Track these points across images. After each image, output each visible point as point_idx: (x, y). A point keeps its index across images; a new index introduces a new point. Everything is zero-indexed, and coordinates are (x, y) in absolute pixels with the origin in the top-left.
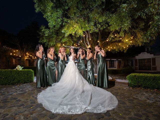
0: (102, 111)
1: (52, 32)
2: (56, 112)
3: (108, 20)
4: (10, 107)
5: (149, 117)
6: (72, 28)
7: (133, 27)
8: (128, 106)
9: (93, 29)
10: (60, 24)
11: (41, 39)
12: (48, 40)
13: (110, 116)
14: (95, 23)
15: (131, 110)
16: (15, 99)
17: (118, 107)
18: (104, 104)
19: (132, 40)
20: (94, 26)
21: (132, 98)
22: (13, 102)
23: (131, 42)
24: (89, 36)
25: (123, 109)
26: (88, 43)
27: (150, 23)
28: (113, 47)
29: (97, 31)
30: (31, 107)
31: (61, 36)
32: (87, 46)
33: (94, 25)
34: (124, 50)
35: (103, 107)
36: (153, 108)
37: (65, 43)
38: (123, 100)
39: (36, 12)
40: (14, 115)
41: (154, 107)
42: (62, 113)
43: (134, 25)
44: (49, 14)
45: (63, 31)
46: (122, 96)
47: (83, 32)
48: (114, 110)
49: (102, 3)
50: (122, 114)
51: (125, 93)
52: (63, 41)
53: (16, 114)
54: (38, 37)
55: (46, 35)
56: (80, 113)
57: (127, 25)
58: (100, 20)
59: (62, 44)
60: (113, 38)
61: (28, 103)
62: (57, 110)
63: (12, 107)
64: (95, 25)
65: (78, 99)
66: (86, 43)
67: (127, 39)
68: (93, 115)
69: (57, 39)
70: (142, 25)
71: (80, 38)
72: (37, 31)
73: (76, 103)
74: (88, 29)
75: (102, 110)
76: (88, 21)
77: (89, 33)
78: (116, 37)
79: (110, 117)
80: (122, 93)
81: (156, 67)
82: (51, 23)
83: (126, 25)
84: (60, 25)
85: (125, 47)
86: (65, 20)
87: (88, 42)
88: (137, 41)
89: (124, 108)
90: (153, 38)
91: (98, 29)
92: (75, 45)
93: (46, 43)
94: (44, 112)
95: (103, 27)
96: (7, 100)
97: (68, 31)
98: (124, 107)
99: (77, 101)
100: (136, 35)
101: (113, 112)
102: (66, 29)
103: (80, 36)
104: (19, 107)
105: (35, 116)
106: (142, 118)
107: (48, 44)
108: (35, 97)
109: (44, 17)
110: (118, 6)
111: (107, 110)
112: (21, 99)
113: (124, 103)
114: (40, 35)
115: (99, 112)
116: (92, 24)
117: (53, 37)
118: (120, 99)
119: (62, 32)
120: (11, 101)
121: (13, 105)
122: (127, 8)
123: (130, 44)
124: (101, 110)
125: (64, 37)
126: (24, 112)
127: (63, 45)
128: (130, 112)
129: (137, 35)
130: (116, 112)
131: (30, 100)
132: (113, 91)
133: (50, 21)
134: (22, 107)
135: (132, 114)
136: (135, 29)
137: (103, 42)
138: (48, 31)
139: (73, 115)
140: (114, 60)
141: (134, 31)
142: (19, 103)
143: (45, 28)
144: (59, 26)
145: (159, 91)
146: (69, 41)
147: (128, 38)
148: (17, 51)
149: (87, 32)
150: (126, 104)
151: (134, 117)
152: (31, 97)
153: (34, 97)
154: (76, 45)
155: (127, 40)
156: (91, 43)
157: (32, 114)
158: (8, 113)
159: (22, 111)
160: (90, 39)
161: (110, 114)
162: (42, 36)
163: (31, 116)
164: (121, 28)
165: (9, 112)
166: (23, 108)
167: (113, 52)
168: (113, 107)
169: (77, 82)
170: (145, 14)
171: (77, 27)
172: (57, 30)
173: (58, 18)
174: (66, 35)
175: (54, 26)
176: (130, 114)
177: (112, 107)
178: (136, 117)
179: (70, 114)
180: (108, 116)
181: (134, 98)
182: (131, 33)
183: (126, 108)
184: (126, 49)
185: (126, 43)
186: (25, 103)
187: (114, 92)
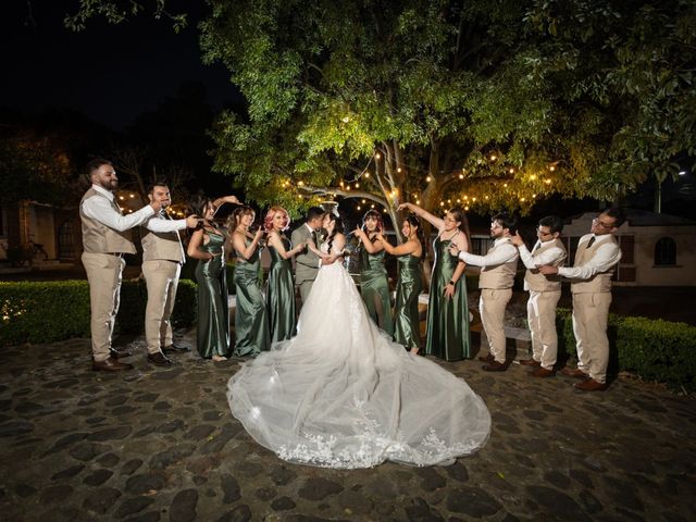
0: (438, 459)
1: (261, 134)
2: (290, 456)
3: (470, 105)
4: (141, 434)
5: (593, 487)
6: (333, 129)
7: (557, 129)
8: (525, 441)
9: (412, 135)
10: (292, 107)
11: (220, 159)
12: (244, 165)
13: (467, 478)
14: (421, 110)
15: (535, 455)
16: (151, 398)
17: (494, 445)
18: (446, 431)
19: (551, 175)
20: (415, 120)
21: (538, 408)
22: (146, 412)
23: (549, 181)
24: (394, 156)
25: (510, 450)
26: (391, 182)
27: (623, 131)
28: (480, 197)
29: (425, 140)
30: (208, 435)
31: (291, 149)
32: (385, 191)
33: (416, 118)
34: (520, 208)
35: (443, 442)
36: (608, 451)
37: (306, 176)
38: (510, 414)
39: (206, 61)
40: (160, 465)
41: (611, 448)
42: (310, 461)
43: (564, 121)
44: (254, 75)
45: (301, 138)
46: (509, 394)
47: (376, 142)
48: (481, 454)
49: (449, 39)
50: (507, 472)
51: (518, 384)
52: (300, 169)
53: (166, 463)
54: (210, 153)
55: (240, 148)
56: (367, 464)
57: (535, 123)
58: (440, 106)
59: (295, 180)
60: (484, 167)
61: (194, 418)
62: (297, 451)
63: (148, 431)
64: (420, 119)
65: (359, 404)
66: (383, 180)
67: (533, 173)
68: (412, 476)
69: (276, 160)
70: (592, 122)
71: (362, 162)
72: (207, 130)
73: (355, 421)
74: (394, 135)
75: (441, 452)
76: (394, 102)
77: (395, 148)
78: (493, 163)
79: (466, 484)
80: (507, 383)
81: (634, 270)
82: (259, 107)
83: (533, 123)
84: (290, 111)
85: (523, 200)
86: (312, 95)
87: (390, 177)
88: (569, 180)
89: (513, 447)
90: (627, 186)
91: (429, 133)
92: (342, 184)
93: (237, 174)
94: (254, 456)
95: (450, 127)
96: (126, 404)
97: (318, 139)
98: (513, 443)
99: (356, 414)
100: (568, 158)
101: (475, 462)
102: (312, 131)
103: (362, 156)
104: (170, 434)
105: (228, 472)
106: (569, 493)
107: (245, 180)
108: (214, 391)
109: (234, 80)
110: (509, 52)
111: (456, 455)
112: (171, 400)
113: (513, 428)
114: (216, 146)
115: (431, 461)
116: (409, 113)
117: (263, 154)
118: (498, 410)
119: (297, 142)
120: (140, 407)
121: (148, 425)
122: (540, 69)
123: (542, 189)
124: (438, 453)
125: (302, 156)
126: (190, 454)
127: (301, 183)
128: (533, 466)
129: (572, 158)
130: (485, 466)
131: (200, 405)
132: (475, 372)
133: (254, 97)
134: (178, 434)
135: (540, 471)
136: (564, 135)
137: (446, 179)
138: (248, 134)
139: (346, 470)
140: (480, 239)
141: (560, 144)
142: (166, 417)
143: (235, 123)
144: (286, 115)
145: (634, 379)
146: (322, 169)
147: (537, 169)
148: (132, 196)
149: (390, 142)
150: (519, 432)
151: (543, 485)
152: (202, 392)
153: (210, 390)
154: (345, 185)
155: (533, 177)
156: (403, 180)
157: (215, 463)
158: (140, 457)
159: (183, 452)
160: (399, 170)
161: (466, 470)
162: (226, 150)
163: (215, 470)
164: (515, 131)
165: (141, 452)
166: (185, 437)
167: (480, 213)
168: (476, 441)
169: (355, 339)
170: (605, 88)
171: (355, 126)
172: (279, 130)
173: (283, 86)
174: (312, 153)
175: (269, 116)
176: (531, 473)
177: (473, 442)
178: (552, 486)
179: (336, 467)
180: (461, 480)
181: (547, 407)
182: (550, 151)
183: (518, 450)
184: (527, 204)
185: (528, 186)
186: (186, 416)
187: (480, 378)
